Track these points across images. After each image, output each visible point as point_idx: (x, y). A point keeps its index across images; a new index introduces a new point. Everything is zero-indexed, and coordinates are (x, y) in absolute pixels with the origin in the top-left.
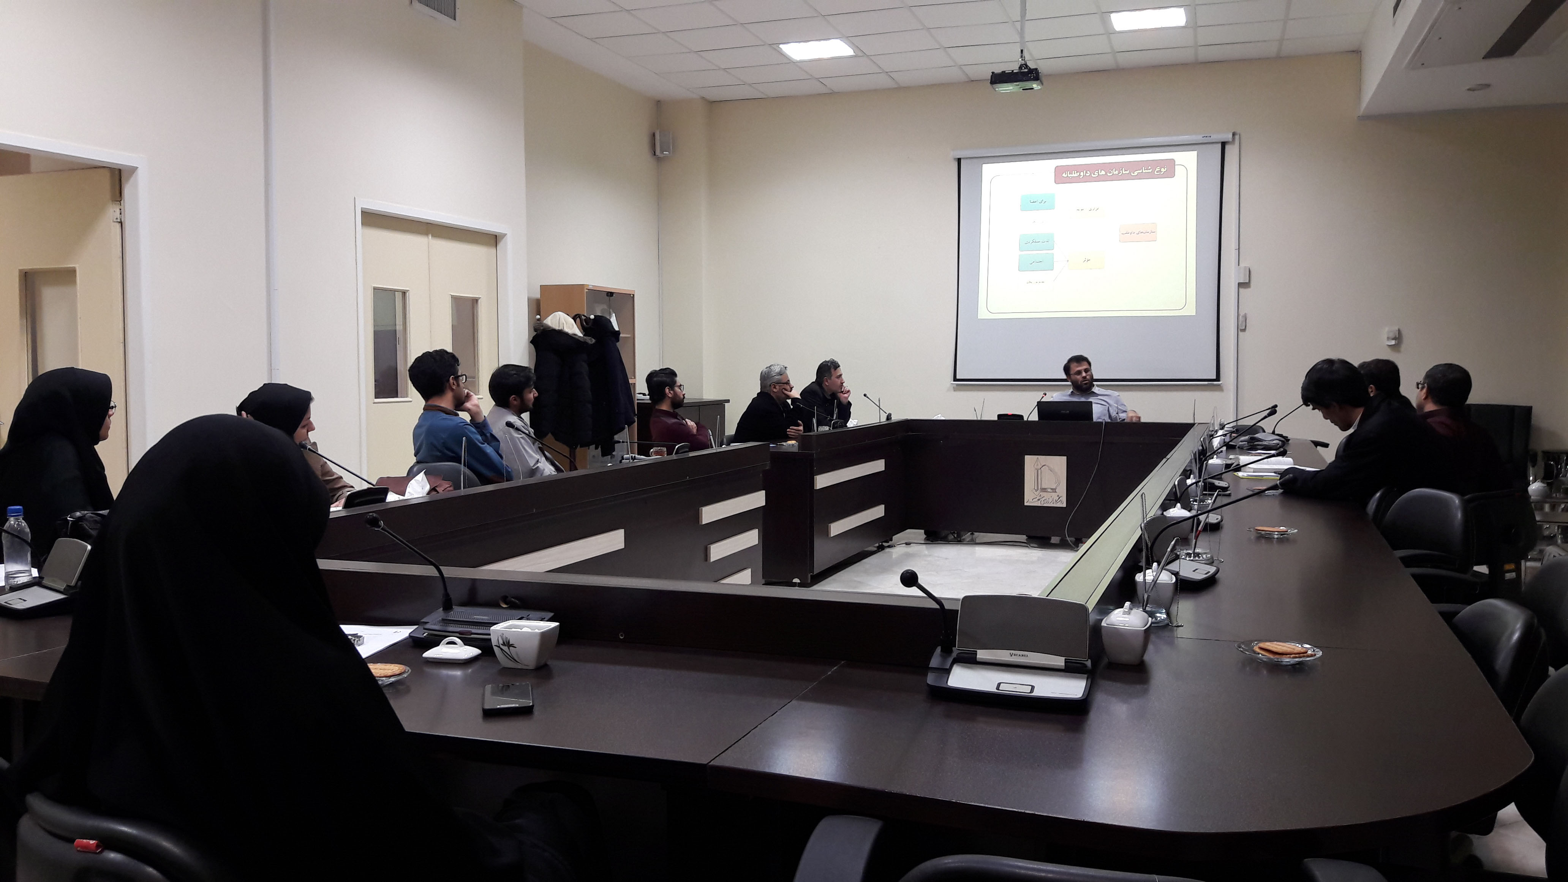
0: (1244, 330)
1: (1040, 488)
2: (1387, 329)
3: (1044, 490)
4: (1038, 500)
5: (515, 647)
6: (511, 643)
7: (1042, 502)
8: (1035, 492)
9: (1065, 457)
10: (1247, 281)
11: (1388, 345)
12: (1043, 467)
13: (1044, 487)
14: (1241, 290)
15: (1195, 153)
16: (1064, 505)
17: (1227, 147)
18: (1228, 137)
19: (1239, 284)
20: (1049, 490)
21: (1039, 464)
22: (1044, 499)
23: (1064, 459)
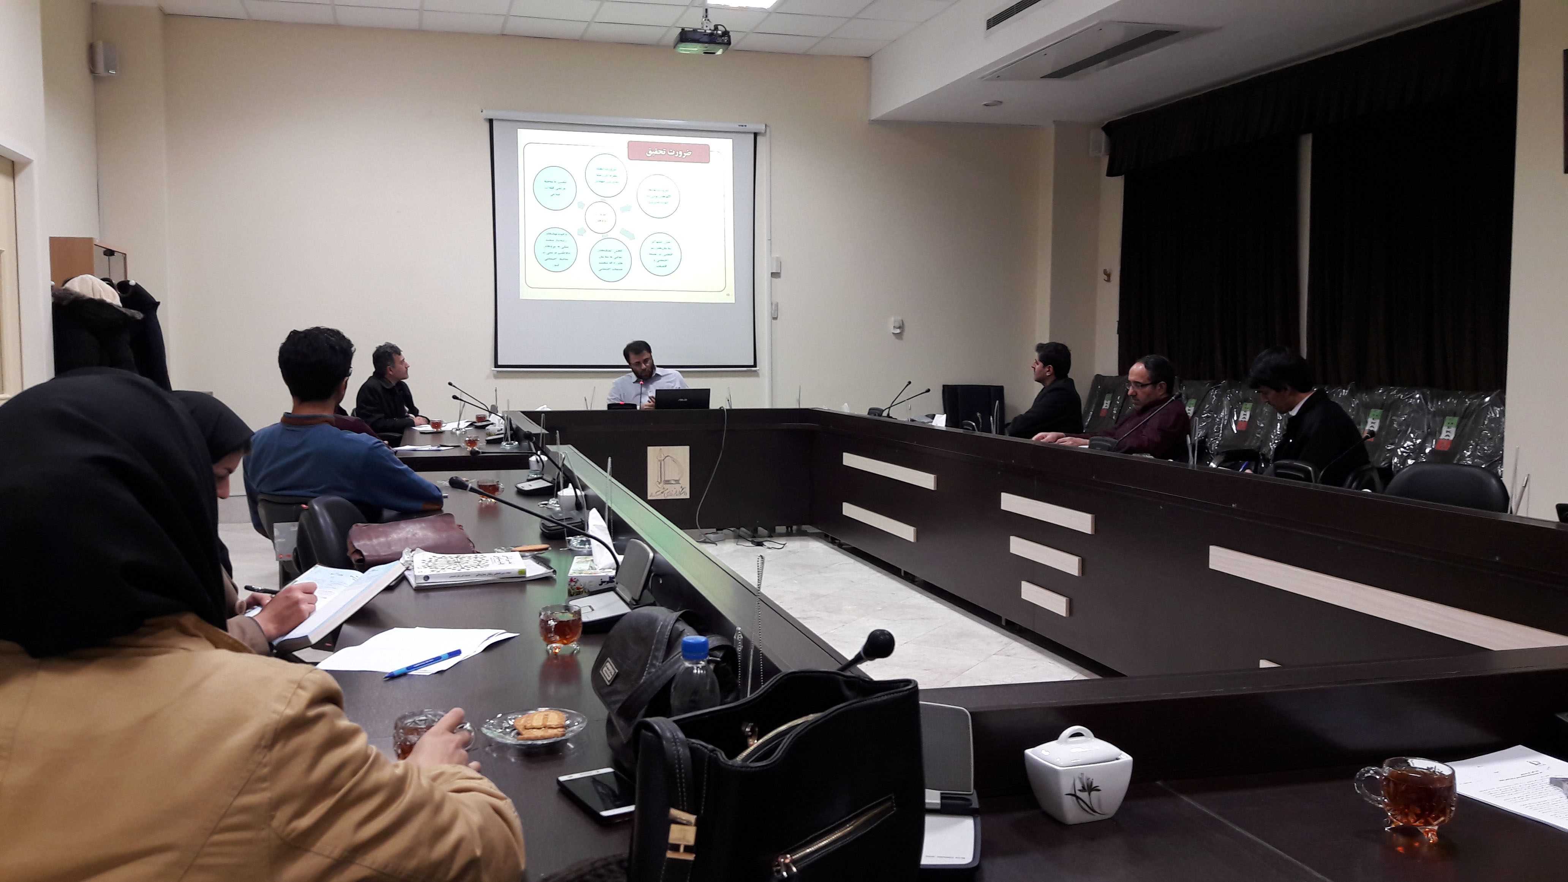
0: (775, 319)
1: (663, 480)
2: (893, 319)
3: (667, 482)
4: (662, 493)
5: (1099, 790)
6: (1094, 785)
7: (666, 495)
8: (659, 485)
9: (687, 448)
10: (779, 272)
11: (893, 333)
12: (667, 458)
13: (666, 479)
14: (774, 280)
15: (731, 140)
16: (688, 497)
17: (759, 138)
18: (760, 128)
19: (772, 273)
20: (673, 482)
21: (662, 455)
22: (667, 491)
23: (686, 449)
